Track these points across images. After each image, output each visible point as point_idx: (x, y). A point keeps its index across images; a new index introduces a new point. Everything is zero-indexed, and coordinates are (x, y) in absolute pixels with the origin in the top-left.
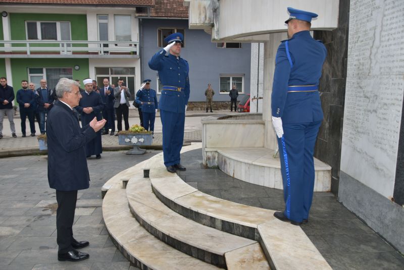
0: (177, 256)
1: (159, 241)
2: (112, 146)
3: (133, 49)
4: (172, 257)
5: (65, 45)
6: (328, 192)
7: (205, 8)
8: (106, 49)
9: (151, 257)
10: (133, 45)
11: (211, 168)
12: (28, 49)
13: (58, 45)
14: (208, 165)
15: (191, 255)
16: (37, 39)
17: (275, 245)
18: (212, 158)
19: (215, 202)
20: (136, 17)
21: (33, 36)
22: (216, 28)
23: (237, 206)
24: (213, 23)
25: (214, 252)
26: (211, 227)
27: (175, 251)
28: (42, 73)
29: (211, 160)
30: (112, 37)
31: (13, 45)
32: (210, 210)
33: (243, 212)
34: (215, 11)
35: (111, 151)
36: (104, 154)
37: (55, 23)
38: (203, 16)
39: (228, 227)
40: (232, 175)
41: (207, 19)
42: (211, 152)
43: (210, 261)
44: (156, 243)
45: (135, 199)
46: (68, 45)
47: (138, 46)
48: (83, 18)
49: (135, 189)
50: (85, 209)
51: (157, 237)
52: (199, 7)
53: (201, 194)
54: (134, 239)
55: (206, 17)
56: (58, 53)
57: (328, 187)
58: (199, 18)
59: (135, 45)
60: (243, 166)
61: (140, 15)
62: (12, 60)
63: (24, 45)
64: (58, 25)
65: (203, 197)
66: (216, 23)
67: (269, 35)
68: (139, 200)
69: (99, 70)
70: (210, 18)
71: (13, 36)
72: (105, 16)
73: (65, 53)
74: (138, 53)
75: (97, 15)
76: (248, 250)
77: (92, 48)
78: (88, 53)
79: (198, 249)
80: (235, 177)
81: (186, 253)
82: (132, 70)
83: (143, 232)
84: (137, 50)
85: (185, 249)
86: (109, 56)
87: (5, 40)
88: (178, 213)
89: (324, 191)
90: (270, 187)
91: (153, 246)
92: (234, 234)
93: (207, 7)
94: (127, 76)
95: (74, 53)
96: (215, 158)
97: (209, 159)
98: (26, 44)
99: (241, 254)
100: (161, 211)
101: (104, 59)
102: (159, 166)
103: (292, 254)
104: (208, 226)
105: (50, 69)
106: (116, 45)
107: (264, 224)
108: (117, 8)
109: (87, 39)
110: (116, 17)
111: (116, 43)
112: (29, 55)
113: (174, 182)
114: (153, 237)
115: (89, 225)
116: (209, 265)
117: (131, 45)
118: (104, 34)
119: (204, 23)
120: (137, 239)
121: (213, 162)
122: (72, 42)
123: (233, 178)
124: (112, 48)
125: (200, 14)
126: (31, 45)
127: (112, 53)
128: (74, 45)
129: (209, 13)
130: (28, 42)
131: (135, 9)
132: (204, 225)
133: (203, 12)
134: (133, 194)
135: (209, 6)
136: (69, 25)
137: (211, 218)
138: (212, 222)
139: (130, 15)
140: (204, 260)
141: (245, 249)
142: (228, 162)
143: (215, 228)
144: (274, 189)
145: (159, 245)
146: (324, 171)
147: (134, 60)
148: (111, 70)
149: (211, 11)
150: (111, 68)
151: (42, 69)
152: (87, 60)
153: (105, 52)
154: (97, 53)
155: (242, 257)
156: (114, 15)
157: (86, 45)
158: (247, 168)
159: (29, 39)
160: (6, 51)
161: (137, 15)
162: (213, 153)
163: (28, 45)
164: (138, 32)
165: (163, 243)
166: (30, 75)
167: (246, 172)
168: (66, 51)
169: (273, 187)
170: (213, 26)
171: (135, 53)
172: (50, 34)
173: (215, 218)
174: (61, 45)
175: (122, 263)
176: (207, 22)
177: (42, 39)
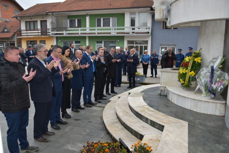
0: (126, 133)
1: (122, 125)
2: (125, 81)
3: (147, 30)
4: (124, 132)
5: (113, 29)
6: (222, 116)
7: (163, 10)
8: (133, 31)
9: (114, 131)
10: (148, 29)
11: (163, 96)
12: (96, 32)
13: (110, 29)
14: (161, 94)
15: (132, 133)
16: (101, 26)
17: (166, 134)
18: (163, 90)
19: (152, 111)
20: (150, 13)
21: (99, 25)
22: (168, 20)
23: (162, 115)
24: (167, 18)
25: (141, 133)
26: (146, 122)
27: (127, 131)
28: (102, 43)
29: (163, 92)
30: (137, 24)
31: (90, 30)
32: (146, 114)
33: (163, 118)
34: (169, 11)
35: (124, 83)
36: (122, 85)
37: (110, 18)
38: (162, 14)
39: (153, 124)
40: (171, 100)
41: (164, 16)
42: (163, 87)
43: (139, 138)
44: (119, 126)
45: (119, 105)
46: (115, 29)
47: (150, 29)
48: (123, 15)
49: (121, 101)
50: (100, 108)
51: (121, 124)
52: (160, 9)
53: (148, 107)
54: (111, 122)
55: (163, 15)
56: (110, 33)
57: (223, 113)
58: (160, 15)
59: (149, 28)
60: (176, 96)
61: (153, 12)
62: (89, 37)
63: (95, 30)
64: (111, 19)
65: (147, 108)
66: (169, 18)
67: (200, 22)
68: (120, 106)
69: (129, 42)
70: (165, 15)
71: (91, 26)
72: (134, 13)
73: (113, 33)
74: (150, 33)
75: (130, 13)
76: (157, 136)
77: (126, 30)
78: (124, 33)
79: (135, 131)
80: (172, 101)
81: (131, 133)
82: (146, 42)
83: (117, 120)
84: (150, 31)
85: (130, 130)
86: (135, 34)
87: (87, 27)
88: (134, 114)
89: (220, 115)
90: (188, 109)
91: (117, 127)
92: (155, 128)
93: (164, 9)
94: (143, 45)
95: (118, 33)
96: (165, 91)
97: (162, 91)
98: (95, 29)
99: (153, 137)
100: (127, 112)
101: (132, 36)
102: (137, 92)
103: (172, 140)
104: (145, 122)
105: (106, 41)
106: (139, 29)
107: (169, 125)
108: (140, 9)
109: (124, 26)
110: (140, 13)
111: (139, 28)
112: (97, 35)
113: (138, 100)
114: (120, 123)
115: (98, 114)
116: (138, 139)
117: (147, 28)
118: (133, 23)
119: (162, 18)
120: (112, 123)
121: (164, 93)
122: (117, 28)
123: (171, 102)
124: (137, 30)
125: (160, 13)
126: (98, 30)
127: (136, 33)
128: (118, 29)
129: (165, 13)
130: (97, 28)
131: (150, 8)
132: (143, 121)
133: (162, 12)
134: (119, 103)
135: (166, 8)
136: (116, 19)
137: (146, 118)
138: (146, 120)
139: (148, 12)
140: (137, 137)
141: (156, 135)
142: (170, 93)
143: (148, 123)
144: (190, 110)
145: (121, 126)
146: (220, 103)
147: (148, 36)
148: (136, 42)
149: (167, 11)
150: (135, 41)
151: (102, 41)
152: (123, 37)
153: (132, 32)
154: (129, 33)
155: (152, 138)
156: (139, 12)
157: (124, 29)
158: (177, 97)
159: (97, 27)
160: (87, 33)
161: (151, 12)
162: (164, 88)
163: (96, 30)
164: (151, 21)
165: (123, 126)
166: (96, 44)
167: (177, 99)
168: (113, 32)
169: (189, 109)
170: (167, 19)
171: (148, 33)
172: (107, 24)
173: (148, 119)
174: (111, 29)
175: (104, 132)
176: (164, 17)
177: (103, 26)
